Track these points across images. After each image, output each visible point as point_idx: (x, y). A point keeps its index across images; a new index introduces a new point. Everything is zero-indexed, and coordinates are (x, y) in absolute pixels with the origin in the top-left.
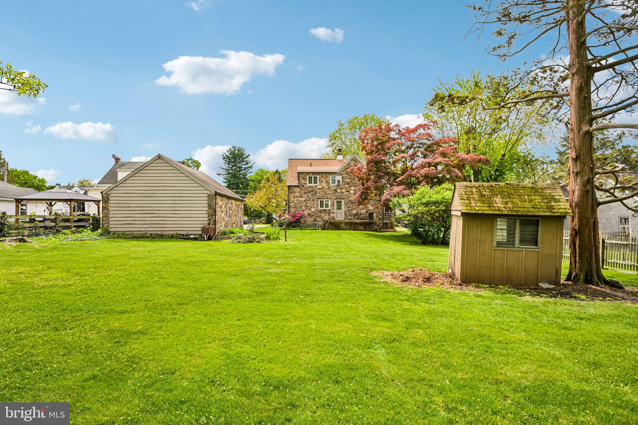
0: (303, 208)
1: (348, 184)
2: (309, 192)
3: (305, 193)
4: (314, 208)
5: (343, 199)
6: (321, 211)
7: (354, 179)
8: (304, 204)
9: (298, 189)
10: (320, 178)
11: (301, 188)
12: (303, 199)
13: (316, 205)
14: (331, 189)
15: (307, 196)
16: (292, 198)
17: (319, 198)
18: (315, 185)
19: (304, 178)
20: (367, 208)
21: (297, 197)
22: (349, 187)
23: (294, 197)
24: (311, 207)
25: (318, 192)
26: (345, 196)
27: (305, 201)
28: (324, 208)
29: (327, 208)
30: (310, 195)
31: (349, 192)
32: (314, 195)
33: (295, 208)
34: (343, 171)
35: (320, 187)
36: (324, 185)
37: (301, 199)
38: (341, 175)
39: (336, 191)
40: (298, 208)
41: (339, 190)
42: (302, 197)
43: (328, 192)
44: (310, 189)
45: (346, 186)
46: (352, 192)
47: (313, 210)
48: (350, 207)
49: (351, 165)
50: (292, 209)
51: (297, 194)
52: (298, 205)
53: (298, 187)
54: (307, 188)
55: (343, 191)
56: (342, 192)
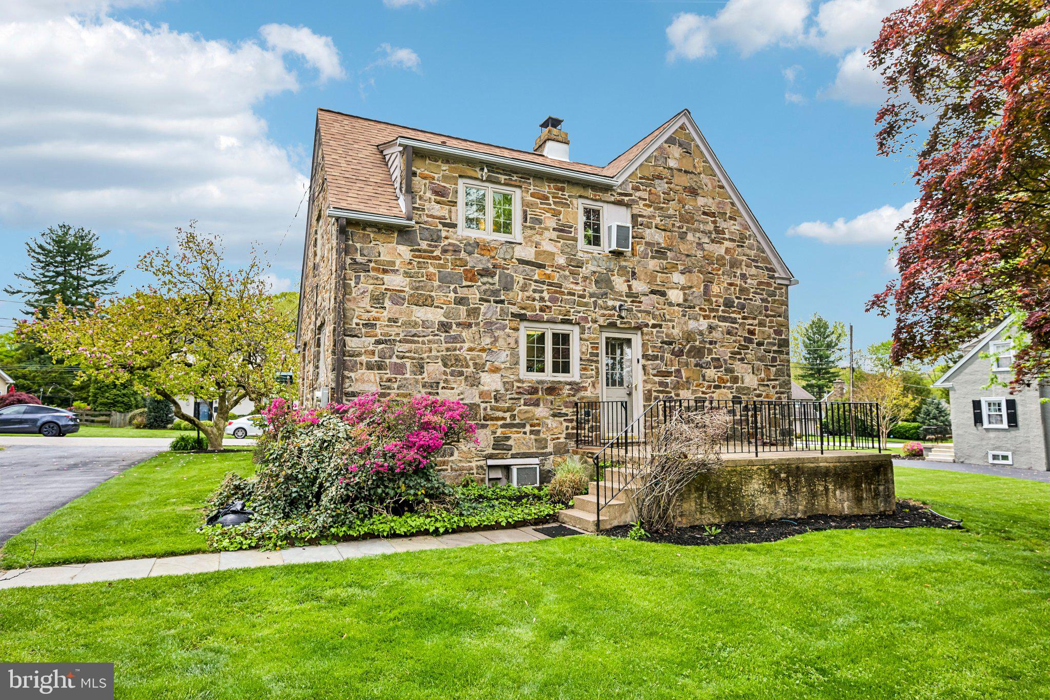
0: (434, 370)
1: (660, 253)
2: (472, 276)
3: (445, 280)
4: (496, 370)
5: (639, 328)
6: (533, 391)
7: (683, 236)
8: (440, 347)
9: (404, 251)
10: (525, 204)
11: (424, 245)
12: (435, 315)
13: (503, 358)
14: (584, 271)
15: (460, 301)
16: (366, 303)
17: (522, 318)
18: (502, 237)
19: (439, 192)
20: (735, 380)
21: (397, 297)
22: (664, 270)
23: (377, 300)
24: (479, 367)
25: (519, 279)
26: (648, 313)
27: (445, 327)
28: (548, 376)
29: (561, 377)
30: (474, 295)
31: (663, 294)
32: (495, 293)
33: (380, 367)
34: (637, 189)
35: (528, 253)
36: (547, 246)
37: (421, 314)
38: (628, 205)
39: (604, 281)
40: (399, 369)
41: (619, 284)
42: (427, 302)
43: (568, 285)
44: (476, 261)
45: (653, 264)
46: (675, 296)
47: (491, 382)
48: (668, 374)
49: (672, 163)
50: (362, 372)
51: (395, 281)
52: (400, 347)
53: (403, 233)
54: (456, 251)
55: (639, 286)
56: (632, 295)
